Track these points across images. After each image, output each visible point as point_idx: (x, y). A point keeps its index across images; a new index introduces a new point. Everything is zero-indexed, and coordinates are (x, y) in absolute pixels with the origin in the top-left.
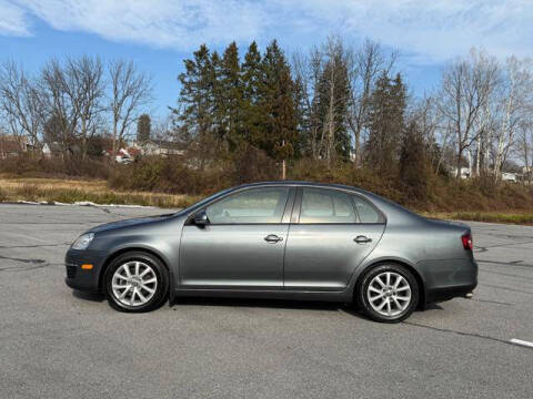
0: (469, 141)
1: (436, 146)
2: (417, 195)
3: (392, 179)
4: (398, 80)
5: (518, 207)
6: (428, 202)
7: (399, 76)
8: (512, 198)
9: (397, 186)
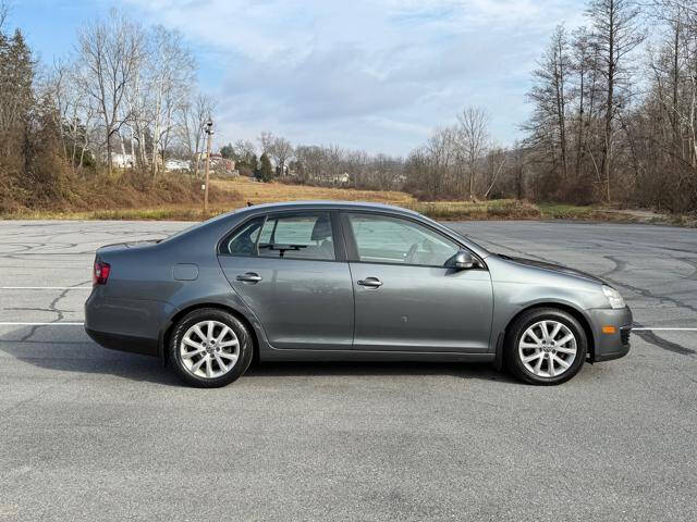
0: (117, 125)
1: (82, 129)
2: (49, 193)
3: (14, 175)
4: (18, 38)
5: (175, 201)
6: (64, 201)
7: (18, 32)
8: (168, 192)
9: (21, 184)
